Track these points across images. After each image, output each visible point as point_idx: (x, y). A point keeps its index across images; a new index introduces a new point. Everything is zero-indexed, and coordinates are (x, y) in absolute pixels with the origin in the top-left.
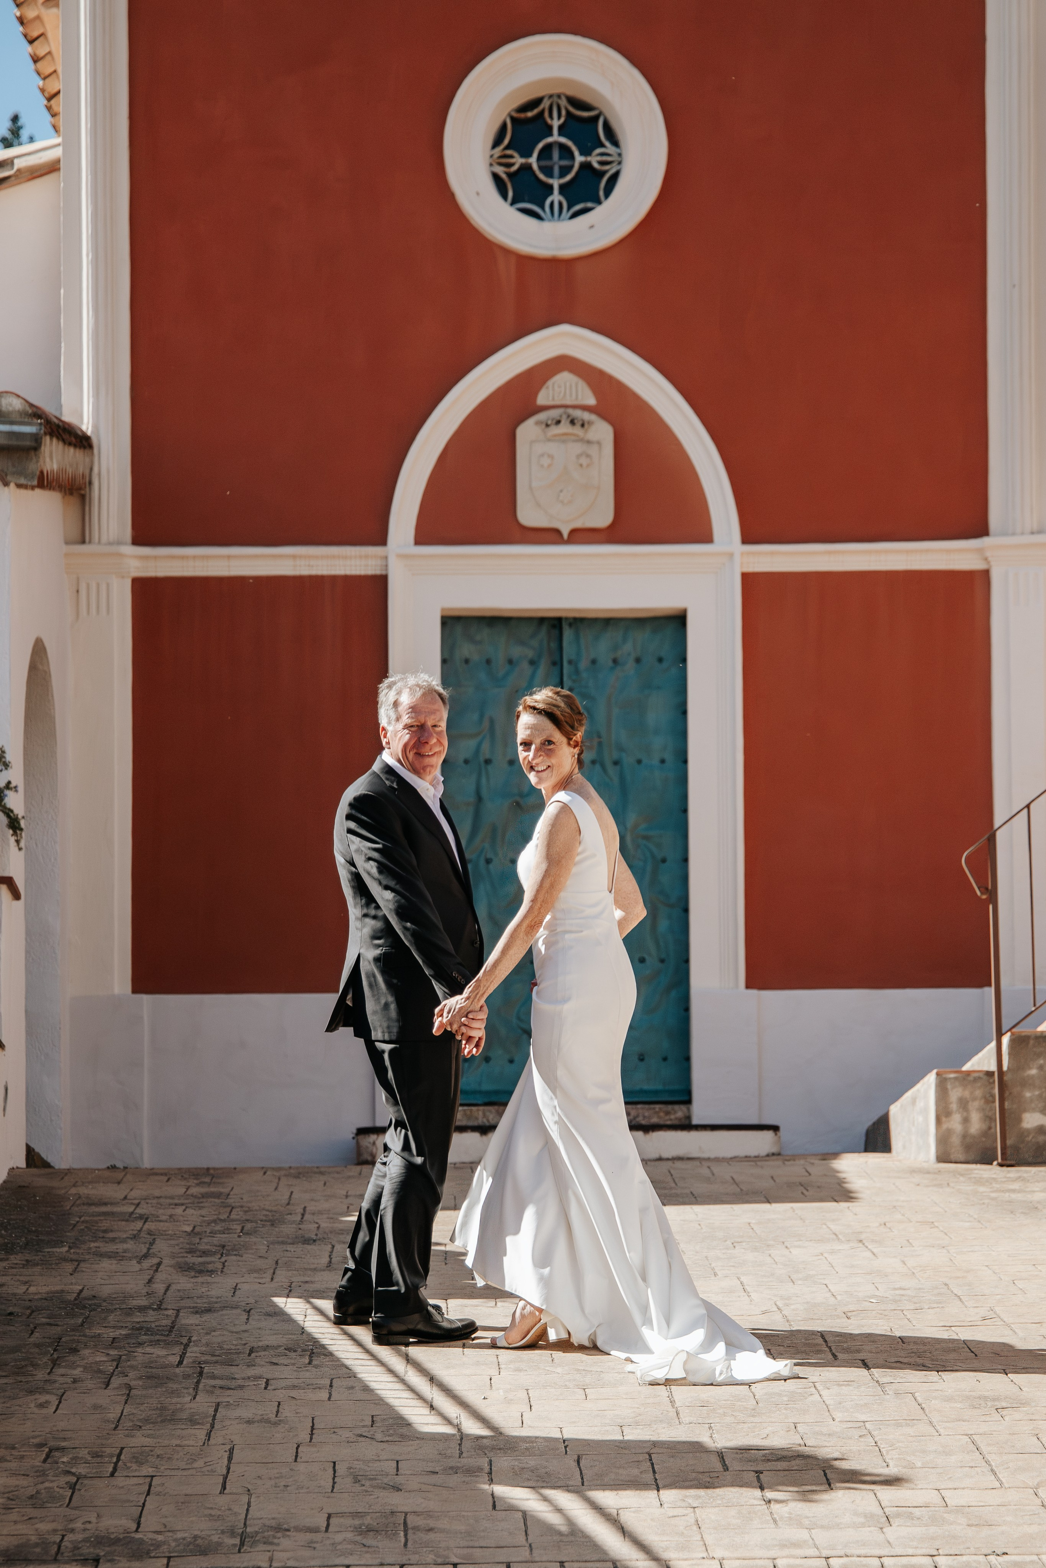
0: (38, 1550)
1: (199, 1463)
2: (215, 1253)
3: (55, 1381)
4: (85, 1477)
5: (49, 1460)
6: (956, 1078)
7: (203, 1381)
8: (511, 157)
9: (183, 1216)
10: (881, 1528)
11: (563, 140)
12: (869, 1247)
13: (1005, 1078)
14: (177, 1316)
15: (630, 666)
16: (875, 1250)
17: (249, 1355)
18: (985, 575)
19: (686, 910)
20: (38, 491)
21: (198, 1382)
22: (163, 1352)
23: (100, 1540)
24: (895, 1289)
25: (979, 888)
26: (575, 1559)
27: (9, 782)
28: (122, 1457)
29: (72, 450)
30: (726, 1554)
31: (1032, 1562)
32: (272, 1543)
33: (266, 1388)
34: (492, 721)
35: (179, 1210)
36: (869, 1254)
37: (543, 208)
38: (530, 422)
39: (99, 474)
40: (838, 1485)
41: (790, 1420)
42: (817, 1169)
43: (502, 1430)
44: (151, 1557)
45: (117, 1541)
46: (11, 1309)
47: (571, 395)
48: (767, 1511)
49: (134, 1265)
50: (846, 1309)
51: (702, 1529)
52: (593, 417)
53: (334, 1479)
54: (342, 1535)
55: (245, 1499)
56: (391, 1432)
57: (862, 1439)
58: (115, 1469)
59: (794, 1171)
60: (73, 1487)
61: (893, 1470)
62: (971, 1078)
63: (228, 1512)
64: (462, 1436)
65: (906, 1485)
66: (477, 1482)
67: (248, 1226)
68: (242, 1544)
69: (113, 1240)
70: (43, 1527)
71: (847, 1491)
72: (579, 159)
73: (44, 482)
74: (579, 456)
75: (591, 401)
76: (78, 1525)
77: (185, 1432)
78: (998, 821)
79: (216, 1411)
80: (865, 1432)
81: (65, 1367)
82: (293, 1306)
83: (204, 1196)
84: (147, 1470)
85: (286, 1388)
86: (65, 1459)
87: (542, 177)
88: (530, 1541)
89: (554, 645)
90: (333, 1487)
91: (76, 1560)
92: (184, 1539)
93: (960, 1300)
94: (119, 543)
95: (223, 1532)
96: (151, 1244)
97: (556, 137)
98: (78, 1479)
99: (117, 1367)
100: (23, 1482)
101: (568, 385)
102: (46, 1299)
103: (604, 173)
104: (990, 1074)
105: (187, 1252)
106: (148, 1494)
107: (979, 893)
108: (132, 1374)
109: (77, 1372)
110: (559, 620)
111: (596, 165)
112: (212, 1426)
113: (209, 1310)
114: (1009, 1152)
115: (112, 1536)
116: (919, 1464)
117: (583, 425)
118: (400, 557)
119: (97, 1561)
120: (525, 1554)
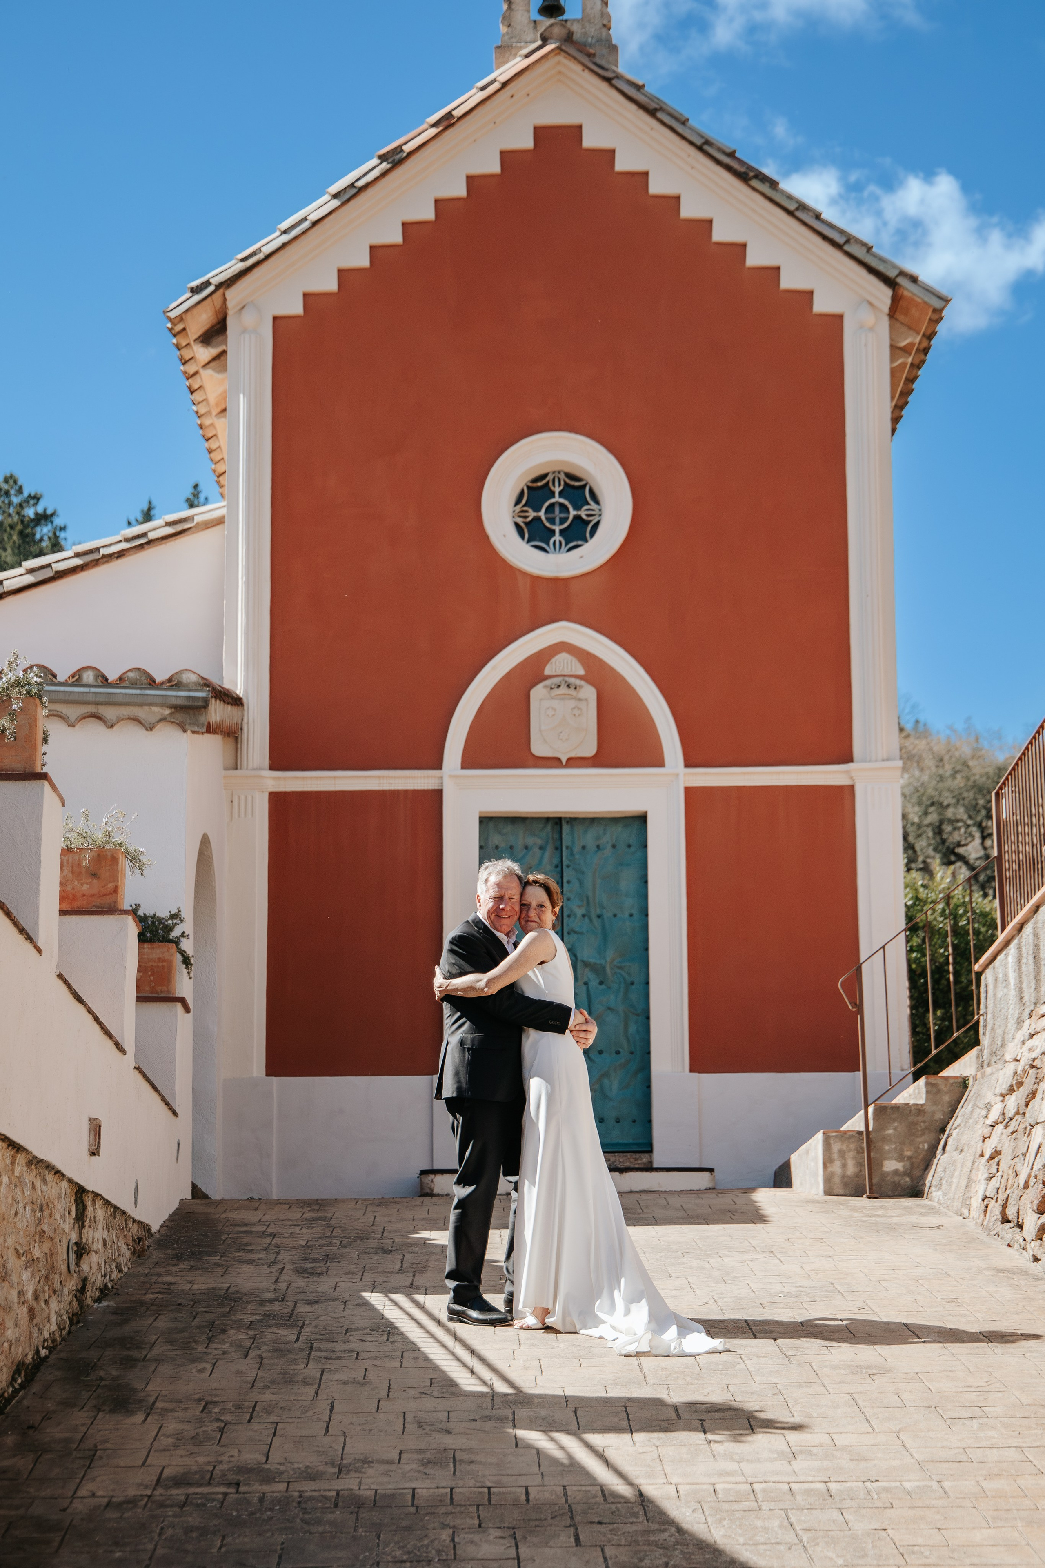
0: (197, 1476)
1: (310, 1413)
2: (321, 1261)
3: (210, 1354)
4: (230, 1423)
5: (206, 1411)
6: (836, 1136)
7: (313, 1353)
8: (527, 511)
9: (300, 1234)
10: (789, 1462)
11: (562, 500)
12: (778, 1256)
13: (871, 1136)
14: (295, 1306)
15: (608, 851)
16: (781, 1259)
17: (345, 1334)
18: (852, 788)
19: (648, 1018)
20: (206, 735)
21: (310, 1354)
22: (285, 1332)
23: (241, 1469)
24: (797, 1287)
25: (851, 1003)
26: (573, 1484)
27: (184, 932)
28: (256, 1409)
29: (229, 707)
30: (680, 1480)
31: (897, 1487)
32: (360, 1472)
33: (356, 1358)
35: (297, 1230)
36: (777, 1261)
37: (548, 545)
38: (540, 686)
39: (248, 723)
40: (759, 1430)
41: (724, 1382)
42: (740, 1199)
43: (522, 1389)
44: (276, 1482)
45: (251, 1470)
46: (180, 1301)
47: (567, 669)
48: (708, 1449)
49: (265, 1269)
50: (762, 1302)
51: (663, 1462)
52: (583, 683)
53: (404, 1425)
54: (410, 1466)
55: (342, 1439)
56: (444, 1390)
57: (775, 1397)
58: (251, 1418)
59: (724, 1201)
60: (221, 1431)
61: (797, 1420)
62: (847, 1136)
63: (330, 1449)
64: (494, 1394)
65: (806, 1430)
66: (504, 1428)
67: (345, 1242)
68: (340, 1472)
69: (251, 1251)
70: (201, 1460)
71: (765, 1435)
72: (573, 513)
73: (210, 729)
74: (573, 709)
75: (581, 672)
76: (225, 1458)
77: (300, 1391)
78: (863, 958)
79: (322, 1375)
80: (777, 1391)
81: (216, 1343)
82: (376, 1299)
83: (316, 1219)
84: (273, 1418)
85: (371, 1358)
86: (216, 1410)
87: (548, 524)
88: (541, 1470)
89: (556, 836)
90: (404, 1430)
91: (224, 1484)
92: (299, 1468)
93: (842, 1294)
94: (261, 769)
95: (326, 1464)
96: (278, 1254)
97: (557, 499)
98: (225, 1425)
99: (253, 1343)
100: (188, 1427)
101: (565, 661)
102: (205, 1294)
103: (588, 522)
104: (860, 1133)
105: (302, 1260)
106: (274, 1435)
107: (850, 1007)
108: (264, 1348)
109: (225, 1347)
110: (560, 819)
111: (584, 517)
112: (319, 1386)
113: (317, 1302)
114: (874, 1188)
115: (249, 1466)
116: (815, 1415)
117: (575, 688)
118: (451, 776)
119: (238, 1484)
120: (538, 1480)
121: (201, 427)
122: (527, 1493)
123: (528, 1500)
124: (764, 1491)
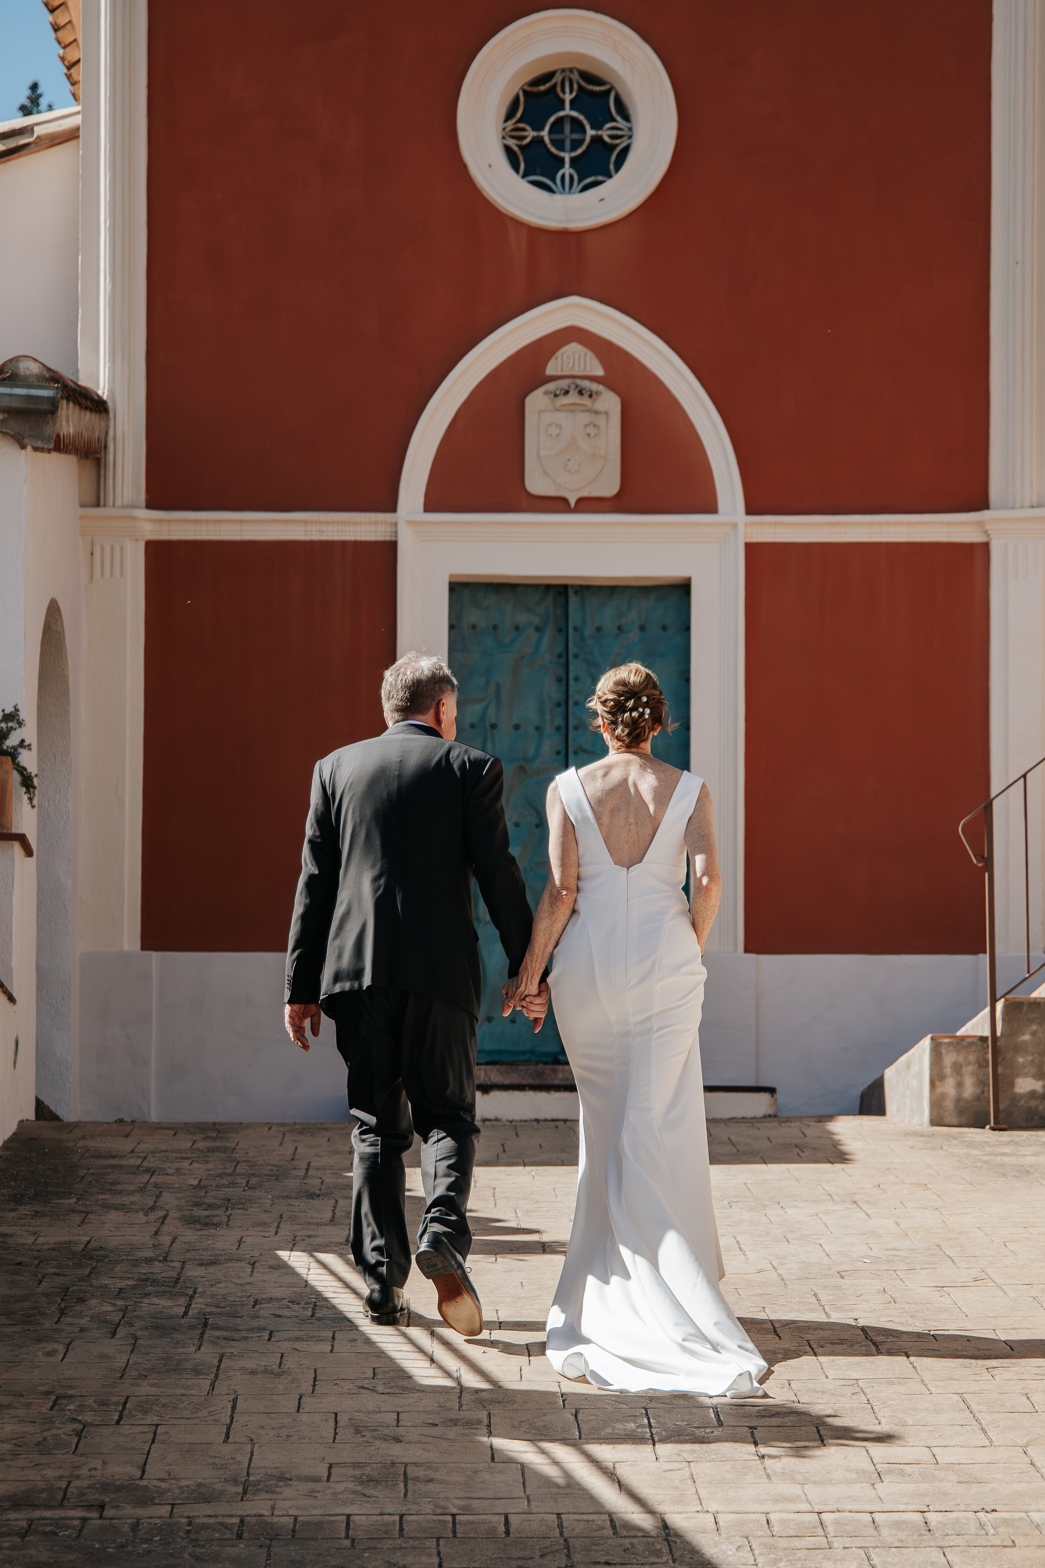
0: (44, 1495)
1: (204, 1413)
2: (220, 1206)
3: (62, 1330)
4: (91, 1425)
5: (56, 1408)
6: (949, 1044)
7: (208, 1332)
8: (524, 130)
9: (189, 1170)
10: (873, 1485)
11: (574, 114)
12: (864, 1208)
13: (999, 1044)
14: (182, 1268)
15: (635, 634)
16: (869, 1212)
17: (254, 1307)
18: (986, 546)
20: (54, 454)
21: (203, 1333)
22: (169, 1303)
23: (105, 1487)
24: (888, 1250)
25: (975, 856)
26: (571, 1511)
27: (23, 741)
28: (128, 1405)
29: (88, 414)
30: (720, 1508)
31: (1021, 1519)
32: (273, 1492)
33: (269, 1340)
34: (498, 688)
35: (186, 1164)
36: (862, 1215)
37: (554, 182)
38: (540, 392)
39: (115, 438)
40: (831, 1441)
41: (784, 1378)
42: (813, 1129)
43: (501, 1384)
44: (155, 1504)
45: (120, 1488)
46: (19, 1259)
47: (579, 367)
48: (760, 1466)
49: (141, 1218)
50: (840, 1269)
51: (697, 1483)
52: (601, 388)
53: (335, 1430)
54: (343, 1485)
55: (248, 1448)
56: (392, 1384)
57: (854, 1397)
58: (121, 1418)
59: (791, 1132)
60: (79, 1434)
61: (885, 1427)
62: (965, 1043)
63: (231, 1461)
64: (462, 1389)
65: (897, 1442)
66: (476, 1434)
67: (254, 1181)
68: (245, 1492)
69: (121, 1192)
70: (50, 1473)
71: (839, 1448)
72: (590, 132)
73: (60, 446)
74: (586, 426)
75: (600, 372)
76: (84, 1471)
77: (190, 1382)
78: (994, 792)
79: (220, 1361)
80: (857, 1390)
81: (72, 1316)
82: (297, 1260)
83: (211, 1150)
84: (152, 1419)
85: (289, 1340)
86: (72, 1407)
87: (553, 150)
88: (528, 1492)
89: (560, 612)
90: (335, 1438)
91: (82, 1506)
92: (188, 1486)
93: (953, 1261)
94: (133, 507)
95: (226, 1480)
96: (158, 1197)
97: (567, 111)
98: (84, 1426)
99: (123, 1318)
100: (30, 1429)
101: (577, 356)
102: (54, 1249)
103: (614, 147)
104: (983, 1039)
105: (193, 1206)
106: (153, 1442)
107: (975, 861)
108: (138, 1324)
109: (84, 1321)
110: (565, 587)
111: (607, 139)
112: (216, 1377)
113: (213, 1263)
114: (1001, 1116)
115: (118, 1483)
116: (910, 1422)
117: (591, 396)
118: (410, 523)
119: (102, 1507)
120: (523, 1505)
122: (507, 1523)
123: (507, 1532)
124: (836, 1522)
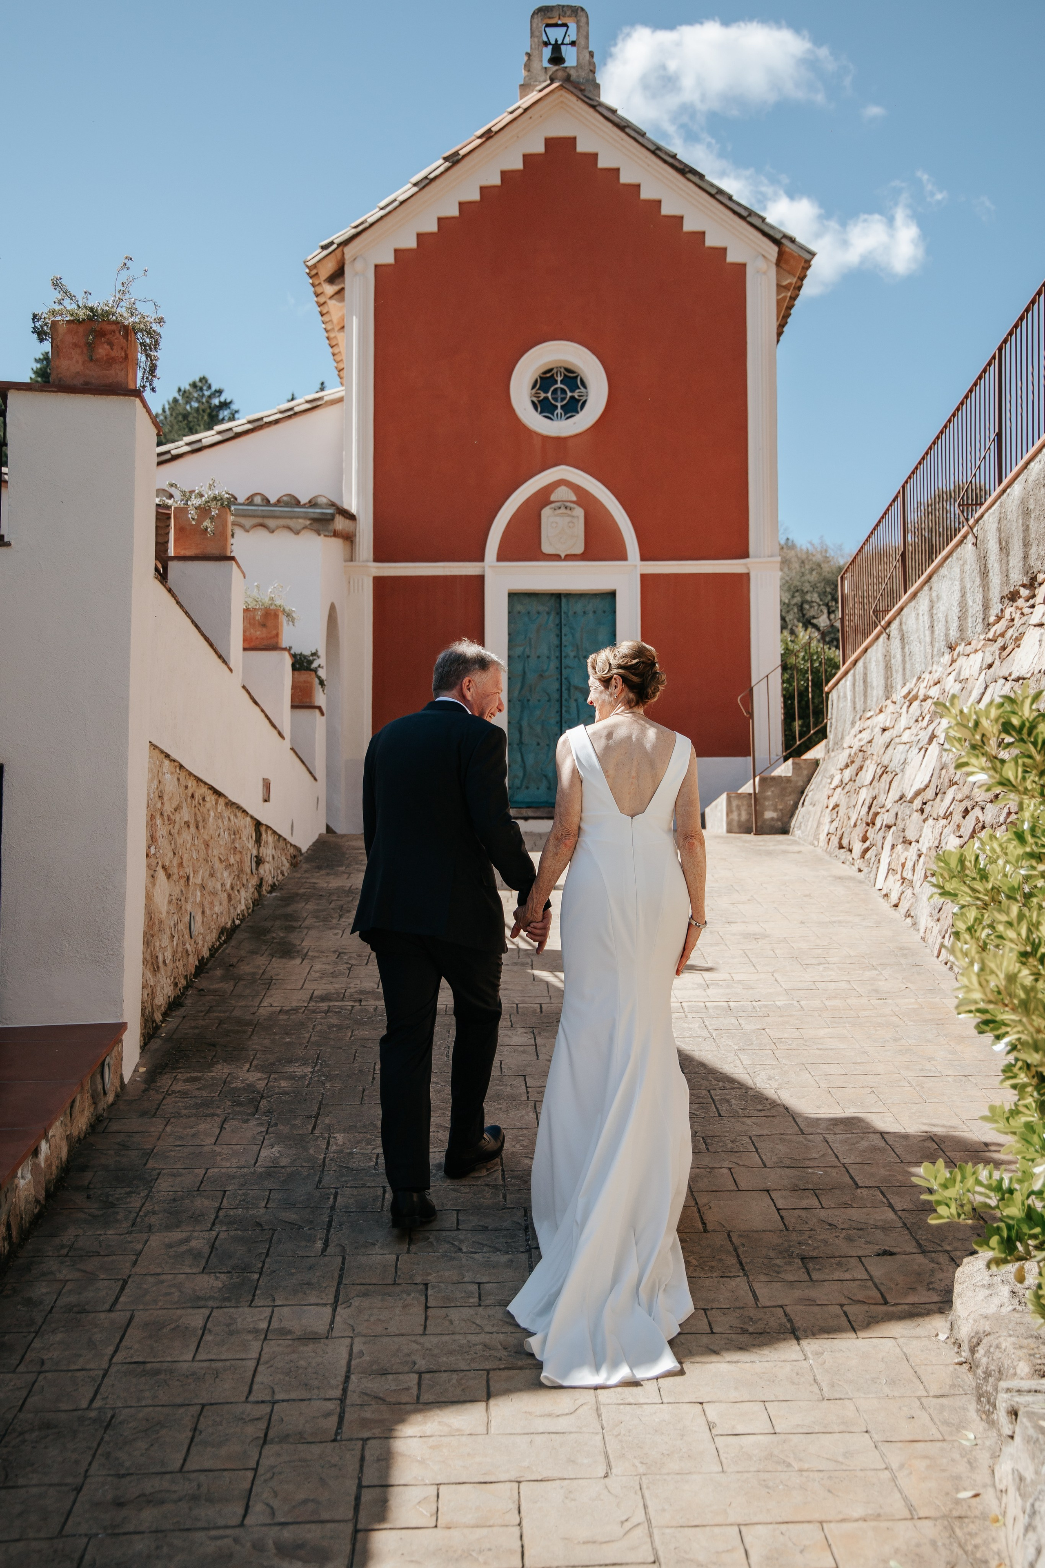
0: (335, 996)
3: (342, 924)
5: (339, 958)
8: (540, 393)
10: (706, 990)
11: (562, 386)
13: (757, 796)
15: (591, 615)
18: (748, 575)
20: (333, 539)
23: (362, 992)
25: (746, 712)
27: (320, 665)
29: (348, 520)
31: (772, 1005)
34: (530, 639)
37: (554, 416)
39: (359, 531)
45: (369, 992)
46: (321, 893)
47: (565, 496)
52: (575, 506)
60: (349, 969)
61: (709, 965)
62: (742, 796)
64: (519, 949)
65: (715, 971)
66: (526, 968)
70: (337, 986)
72: (569, 394)
73: (336, 534)
75: (574, 499)
76: (352, 985)
78: (753, 683)
86: (346, 957)
87: (553, 402)
88: (549, 994)
89: (557, 605)
91: (351, 1001)
94: (367, 561)
97: (559, 385)
98: (352, 966)
100: (327, 967)
101: (564, 492)
102: (338, 889)
103: (579, 401)
104: (750, 794)
107: (746, 714)
110: (560, 594)
111: (577, 397)
114: (759, 828)
115: (367, 991)
118: (490, 567)
119: (360, 1001)
120: (548, 1000)
121: (328, 338)
122: (541, 1007)
123: (541, 1012)
124: (689, 1006)
